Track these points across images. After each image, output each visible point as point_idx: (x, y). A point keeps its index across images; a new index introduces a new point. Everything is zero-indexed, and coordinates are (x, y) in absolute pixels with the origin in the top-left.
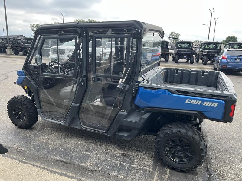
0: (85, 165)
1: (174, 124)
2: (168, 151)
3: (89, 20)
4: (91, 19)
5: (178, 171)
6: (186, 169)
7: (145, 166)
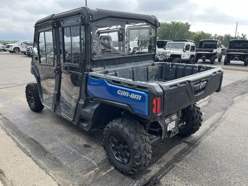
0: (46, 147)
1: (118, 118)
2: (113, 148)
3: (172, 22)
4: (174, 21)
5: (120, 172)
6: (125, 171)
7: (93, 160)
